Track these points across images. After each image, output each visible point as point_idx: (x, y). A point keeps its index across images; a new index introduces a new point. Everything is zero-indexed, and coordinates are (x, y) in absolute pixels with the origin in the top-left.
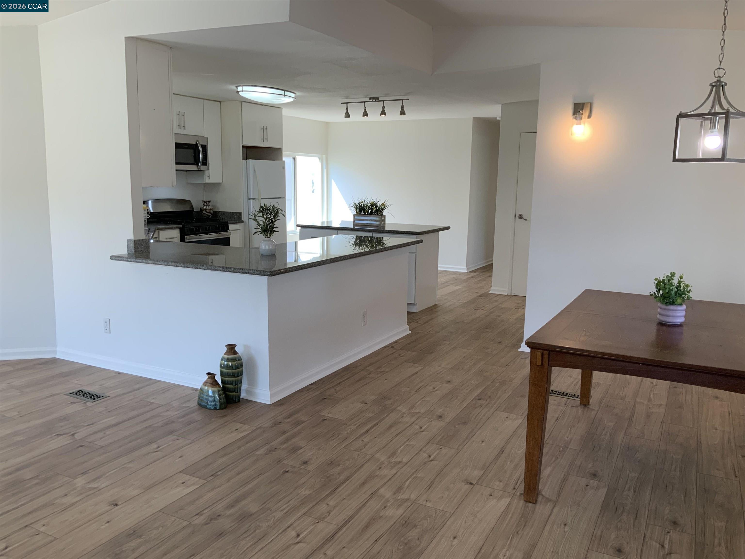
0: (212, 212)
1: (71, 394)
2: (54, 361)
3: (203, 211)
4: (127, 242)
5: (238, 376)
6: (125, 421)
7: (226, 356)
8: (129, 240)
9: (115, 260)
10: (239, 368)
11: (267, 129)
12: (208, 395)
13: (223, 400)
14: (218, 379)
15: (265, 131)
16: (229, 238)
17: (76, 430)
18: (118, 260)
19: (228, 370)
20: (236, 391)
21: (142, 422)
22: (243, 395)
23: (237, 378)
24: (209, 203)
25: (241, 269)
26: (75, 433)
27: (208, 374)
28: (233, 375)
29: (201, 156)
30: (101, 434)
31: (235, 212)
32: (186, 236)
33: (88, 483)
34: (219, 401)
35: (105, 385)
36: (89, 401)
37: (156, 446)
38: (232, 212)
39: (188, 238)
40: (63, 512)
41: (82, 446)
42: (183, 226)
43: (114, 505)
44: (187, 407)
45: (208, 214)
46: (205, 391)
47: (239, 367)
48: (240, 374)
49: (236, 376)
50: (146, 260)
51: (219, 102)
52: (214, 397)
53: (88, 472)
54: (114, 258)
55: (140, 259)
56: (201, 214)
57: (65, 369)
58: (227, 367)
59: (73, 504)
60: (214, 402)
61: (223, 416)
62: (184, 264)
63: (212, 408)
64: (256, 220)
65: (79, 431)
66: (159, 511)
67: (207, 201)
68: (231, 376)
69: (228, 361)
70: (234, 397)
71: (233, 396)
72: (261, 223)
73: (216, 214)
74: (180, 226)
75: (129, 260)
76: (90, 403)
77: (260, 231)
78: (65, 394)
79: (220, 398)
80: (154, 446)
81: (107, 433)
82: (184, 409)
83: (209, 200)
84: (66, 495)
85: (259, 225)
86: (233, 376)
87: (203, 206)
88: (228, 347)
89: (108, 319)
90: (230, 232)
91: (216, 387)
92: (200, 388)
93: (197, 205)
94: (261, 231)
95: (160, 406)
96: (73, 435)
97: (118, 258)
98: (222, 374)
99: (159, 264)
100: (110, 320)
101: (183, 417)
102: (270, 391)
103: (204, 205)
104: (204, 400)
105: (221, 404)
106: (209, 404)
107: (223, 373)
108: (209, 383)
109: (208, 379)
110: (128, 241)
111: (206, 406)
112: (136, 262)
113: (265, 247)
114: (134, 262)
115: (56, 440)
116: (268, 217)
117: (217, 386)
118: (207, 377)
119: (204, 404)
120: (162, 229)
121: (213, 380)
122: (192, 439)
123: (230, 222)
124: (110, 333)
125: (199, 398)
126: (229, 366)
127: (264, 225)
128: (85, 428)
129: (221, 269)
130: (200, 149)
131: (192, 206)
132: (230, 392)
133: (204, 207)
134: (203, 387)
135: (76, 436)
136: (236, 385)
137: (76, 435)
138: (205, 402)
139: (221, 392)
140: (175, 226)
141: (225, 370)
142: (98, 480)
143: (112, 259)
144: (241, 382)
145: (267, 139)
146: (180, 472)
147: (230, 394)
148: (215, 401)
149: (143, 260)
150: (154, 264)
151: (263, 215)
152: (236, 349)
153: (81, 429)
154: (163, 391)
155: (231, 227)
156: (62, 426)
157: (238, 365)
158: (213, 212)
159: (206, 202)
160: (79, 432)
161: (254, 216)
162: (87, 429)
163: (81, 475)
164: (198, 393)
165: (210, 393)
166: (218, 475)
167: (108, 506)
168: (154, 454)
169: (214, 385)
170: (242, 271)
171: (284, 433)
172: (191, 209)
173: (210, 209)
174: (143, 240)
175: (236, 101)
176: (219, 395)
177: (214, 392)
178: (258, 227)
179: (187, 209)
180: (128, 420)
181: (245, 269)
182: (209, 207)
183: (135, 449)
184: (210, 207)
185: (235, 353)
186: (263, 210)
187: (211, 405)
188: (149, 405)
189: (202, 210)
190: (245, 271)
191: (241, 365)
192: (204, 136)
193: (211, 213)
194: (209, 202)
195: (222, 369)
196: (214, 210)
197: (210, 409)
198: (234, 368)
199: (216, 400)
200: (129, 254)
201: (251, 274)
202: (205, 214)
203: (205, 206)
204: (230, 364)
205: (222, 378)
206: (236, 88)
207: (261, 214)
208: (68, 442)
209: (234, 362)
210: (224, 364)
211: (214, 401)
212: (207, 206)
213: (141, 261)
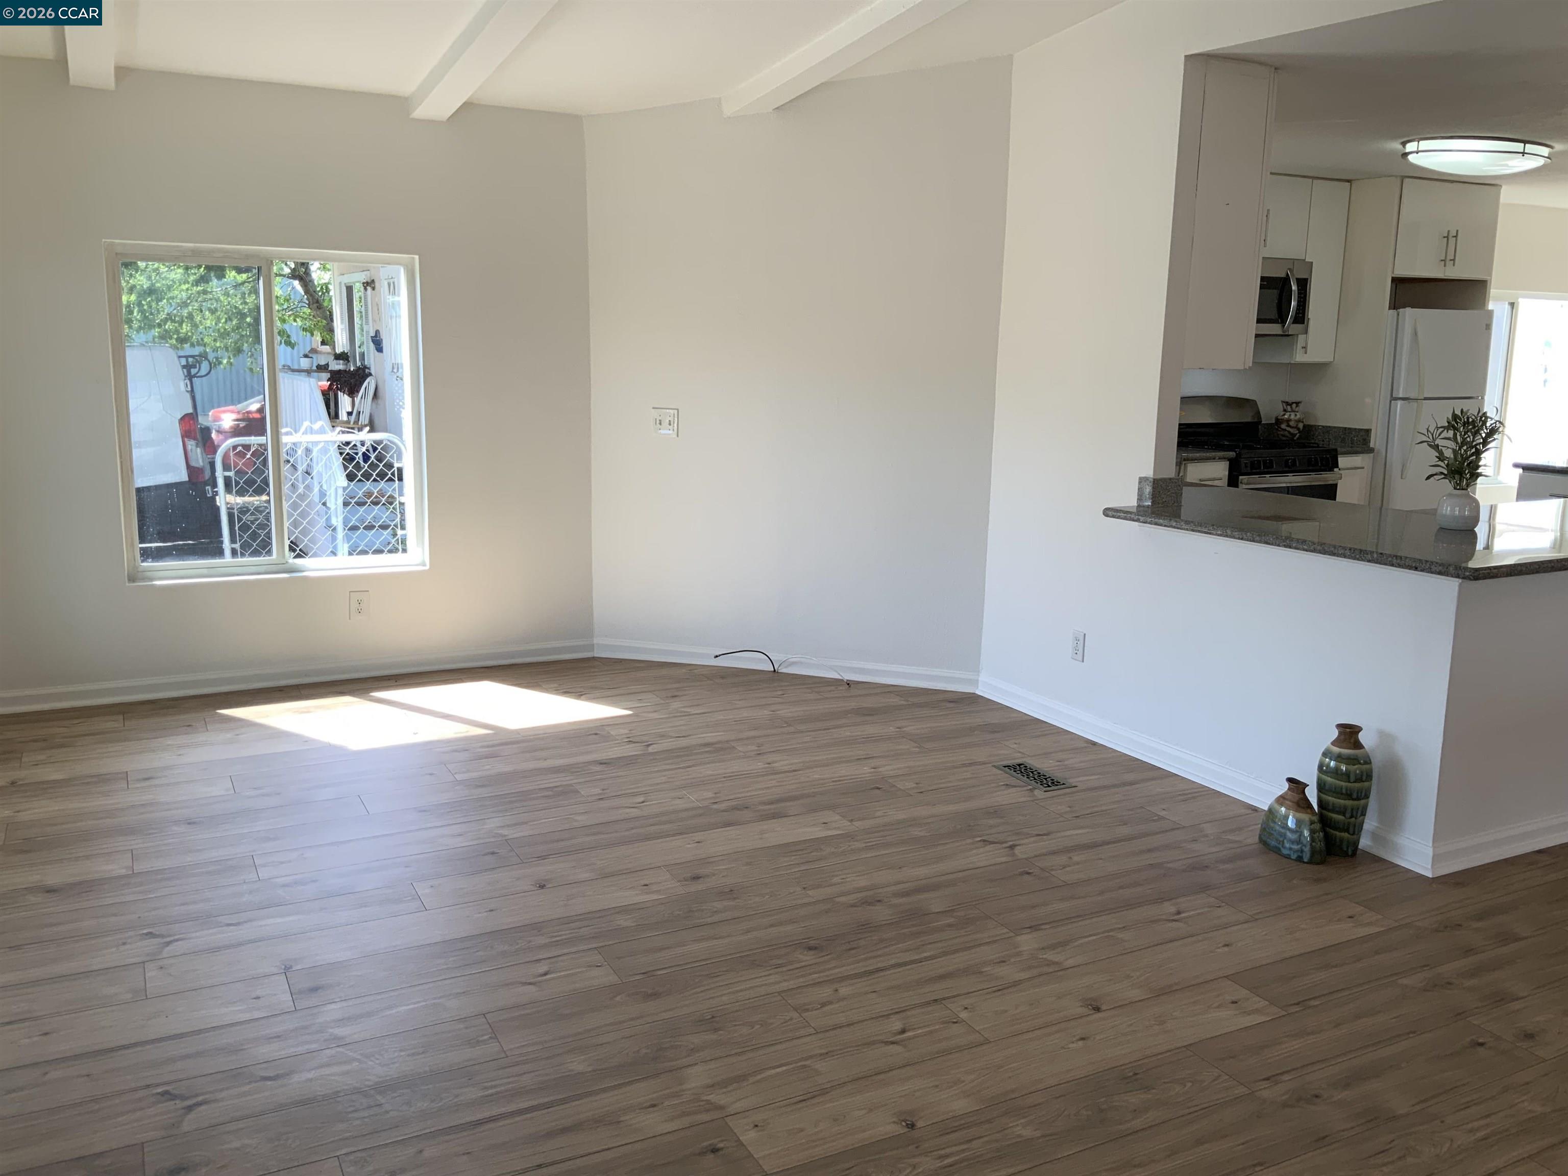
0: (1301, 426)
1: (1005, 767)
2: (973, 699)
3: (1281, 423)
4: (1140, 483)
5: (1358, 799)
6: (1108, 843)
7: (1336, 750)
8: (1144, 478)
9: (1113, 517)
10: (1363, 782)
11: (1456, 237)
12: (1285, 826)
13: (1320, 845)
14: (1312, 795)
15: (1452, 241)
16: (1336, 485)
17: (1018, 840)
18: (1119, 517)
19: (1337, 782)
20: (1351, 831)
21: (1142, 852)
22: (1365, 842)
23: (1356, 803)
24: (1297, 406)
25: (1396, 556)
26: (1015, 846)
27: (1290, 780)
28: (1347, 794)
29: (1293, 304)
30: (1062, 859)
31: (1355, 429)
32: (1241, 477)
33: (1043, 949)
34: (1311, 845)
35: (1066, 763)
36: (1038, 788)
37: (1173, 909)
38: (1350, 429)
39: (1245, 481)
40: (997, 994)
41: (1029, 873)
42: (1239, 456)
43: (1094, 1009)
44: (1236, 842)
45: (1292, 430)
46: (1278, 816)
47: (1364, 778)
48: (1363, 794)
49: (1355, 796)
50: (1176, 521)
51: (1348, 181)
52: (1298, 834)
53: (1043, 927)
54: (1110, 512)
55: (1164, 519)
56: (1277, 429)
57: (994, 718)
58: (1336, 773)
59: (1016, 983)
60: (1298, 844)
61: (1318, 881)
62: (1259, 535)
63: (1294, 856)
64: (1436, 447)
65: (1022, 842)
66: (1185, 1047)
67: (1293, 403)
68: (1342, 794)
69: (1339, 759)
70: (1345, 844)
71: (1342, 840)
72: (1448, 453)
73: (1308, 431)
74: (1232, 454)
75: (1142, 519)
76: (1039, 793)
77: (1442, 473)
78: (994, 766)
79: (1313, 840)
80: (1169, 908)
81: (1076, 858)
82: (1231, 845)
83: (1298, 400)
84: (1004, 962)
85: (1441, 457)
86: (1349, 795)
87: (1283, 413)
88: (1342, 730)
89: (1083, 634)
90: (1341, 472)
91: (1307, 813)
92: (1266, 808)
93: (1269, 410)
94: (1446, 472)
95: (1178, 826)
96: (1012, 847)
97: (1119, 514)
98: (1322, 787)
99: (1205, 533)
100: (1085, 635)
101: (1230, 860)
102: (1434, 847)
103: (1285, 410)
104: (1275, 834)
105: (1313, 852)
106: (1287, 845)
107: (1325, 784)
108: (1290, 801)
109: (1290, 793)
110: (1142, 480)
111: (1279, 849)
112: (1156, 524)
113: (1453, 510)
114: (1150, 523)
115: (982, 850)
116: (1468, 439)
117: (1309, 810)
118: (1286, 786)
119: (1273, 843)
120: (1193, 460)
121: (1301, 796)
122: (1249, 913)
123: (1343, 450)
124: (1083, 661)
125: (1263, 829)
126: (1339, 772)
127: (1455, 459)
128: (1032, 839)
129: (1348, 552)
130: (1294, 288)
131: (1258, 413)
132: (1336, 829)
133: (1284, 415)
134: (1277, 806)
135: (1017, 850)
136: (1352, 817)
137: (1018, 847)
138: (1277, 840)
139: (1317, 826)
140: (1221, 454)
141: (1329, 779)
142: (1060, 949)
143: (1107, 516)
144: (1364, 814)
145: (1454, 260)
146: (1225, 977)
147: (1336, 834)
148: (1302, 843)
149: (1170, 520)
150: (1193, 530)
151: (1455, 435)
152: (1361, 737)
153: (1026, 841)
154: (1182, 797)
155: (1343, 461)
156: (991, 827)
157: (1362, 772)
158: (1304, 426)
159: (1291, 405)
160: (1022, 844)
161: (1431, 437)
162: (1035, 842)
163: (1029, 930)
164: (1261, 818)
165: (1291, 823)
166: (1310, 1007)
167: (1081, 1006)
168: (1170, 924)
169: (1304, 808)
170: (1398, 561)
171: (1469, 951)
172: (1256, 420)
173: (1299, 421)
174: (1170, 479)
175: (1389, 176)
176: (1312, 832)
177: (1299, 822)
178: (1440, 463)
179: (1247, 418)
180: (1114, 842)
181: (1406, 558)
182: (1296, 415)
183: (1129, 905)
184: (1298, 416)
185: (1358, 745)
186: (1457, 423)
187: (1290, 849)
188: (1154, 821)
189: (1278, 421)
190: (1408, 562)
191: (1369, 777)
192: (1304, 260)
193: (1298, 429)
194: (1297, 404)
195: (1324, 777)
196: (1305, 423)
197: (1288, 857)
198: (1352, 778)
199: (1305, 842)
200: (1139, 506)
201: (1422, 571)
202: (1285, 430)
203: (1288, 414)
204: (1344, 768)
205: (1320, 793)
206: (1401, 147)
207: (1451, 434)
208: (1004, 859)
209: (1354, 765)
210: (1328, 766)
211: (1298, 842)
212: (1293, 414)
213: (1166, 522)
